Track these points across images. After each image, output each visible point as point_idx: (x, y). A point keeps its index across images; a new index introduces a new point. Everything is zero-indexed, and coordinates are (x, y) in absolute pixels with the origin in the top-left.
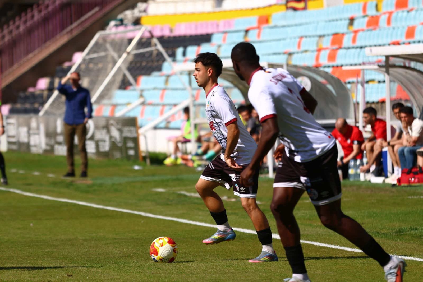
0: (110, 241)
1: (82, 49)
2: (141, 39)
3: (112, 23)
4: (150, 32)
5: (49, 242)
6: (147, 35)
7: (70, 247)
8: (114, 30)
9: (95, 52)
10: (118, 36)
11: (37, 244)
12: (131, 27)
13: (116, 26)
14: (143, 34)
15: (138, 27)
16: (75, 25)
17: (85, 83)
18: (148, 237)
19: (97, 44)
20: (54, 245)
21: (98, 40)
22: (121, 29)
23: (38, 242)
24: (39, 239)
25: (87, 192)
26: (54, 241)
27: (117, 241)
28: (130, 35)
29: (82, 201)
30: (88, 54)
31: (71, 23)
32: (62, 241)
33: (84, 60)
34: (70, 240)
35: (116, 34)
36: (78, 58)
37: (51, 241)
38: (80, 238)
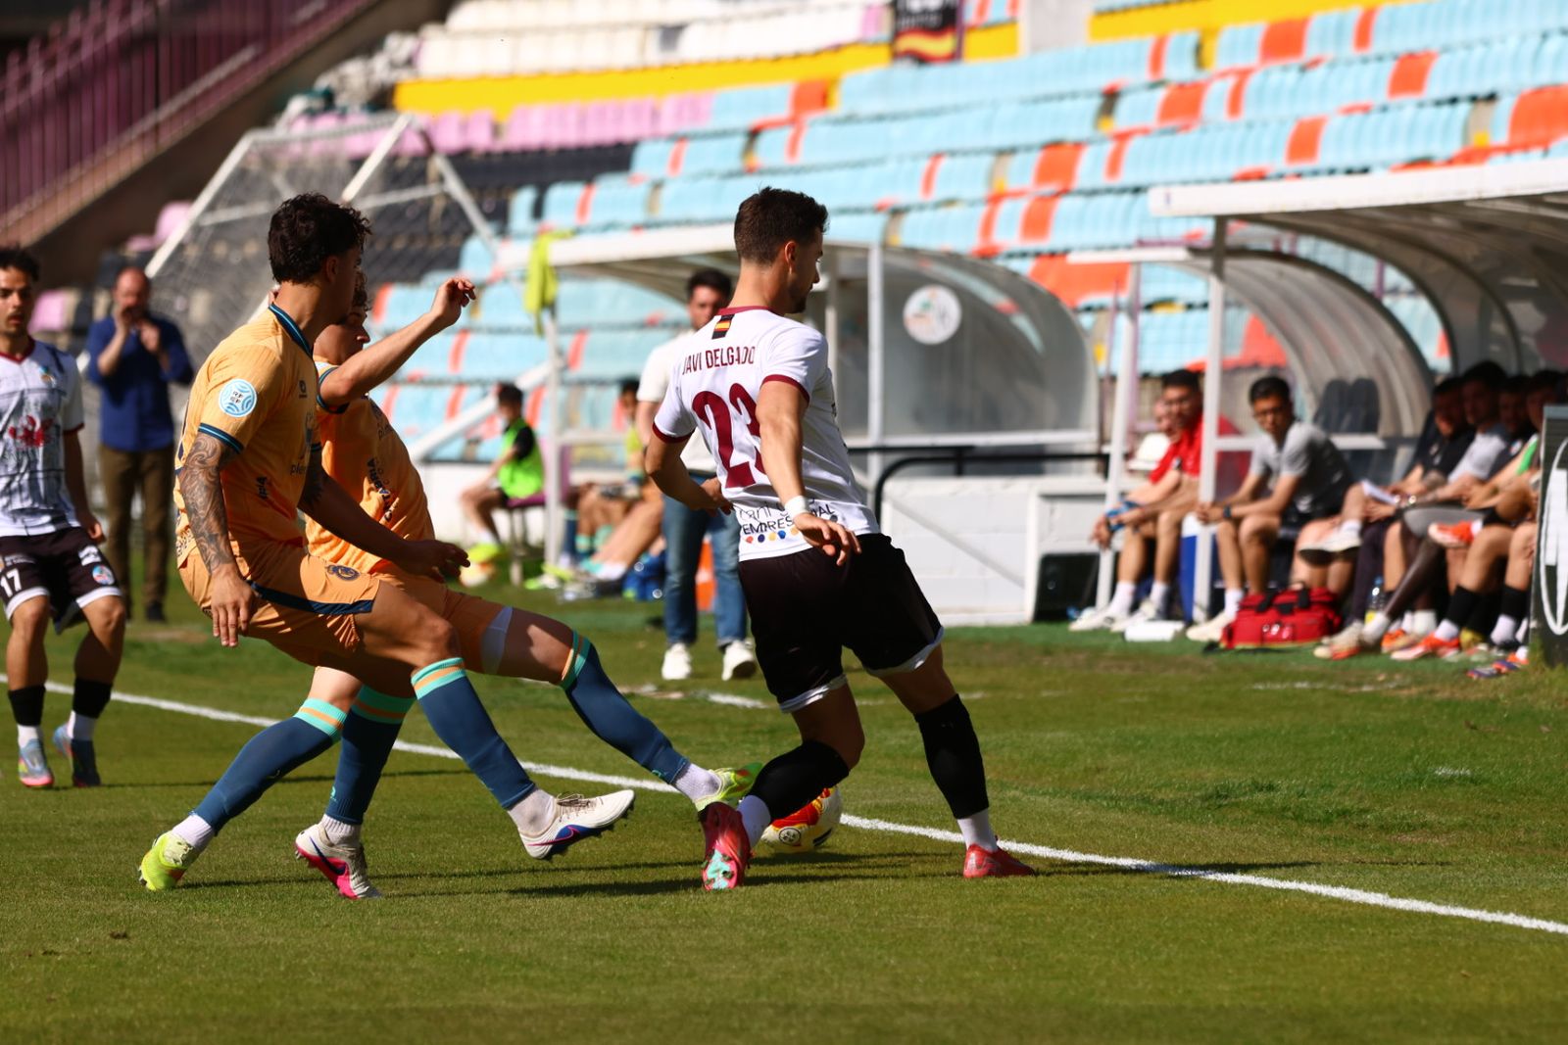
0: (257, 826)
1: (189, 194)
2: (392, 159)
3: (297, 105)
4: (426, 136)
5: (56, 829)
6: (415, 144)
7: (123, 845)
8: (301, 128)
9: (233, 202)
10: (316, 148)
11: (14, 836)
12: (358, 118)
13: (311, 114)
14: (399, 140)
15: (383, 118)
16: (169, 109)
17: (196, 309)
18: (386, 815)
19: (241, 174)
20: (69, 840)
21: (245, 158)
22: (327, 123)
23: (17, 830)
24: (22, 822)
25: (188, 670)
26: (72, 825)
27: (281, 825)
28: (355, 145)
29: (168, 698)
30: (211, 207)
31: (157, 104)
32: (99, 825)
33: (197, 229)
34: (125, 824)
35: (307, 140)
36: (177, 223)
37: (60, 826)
38: (160, 816)
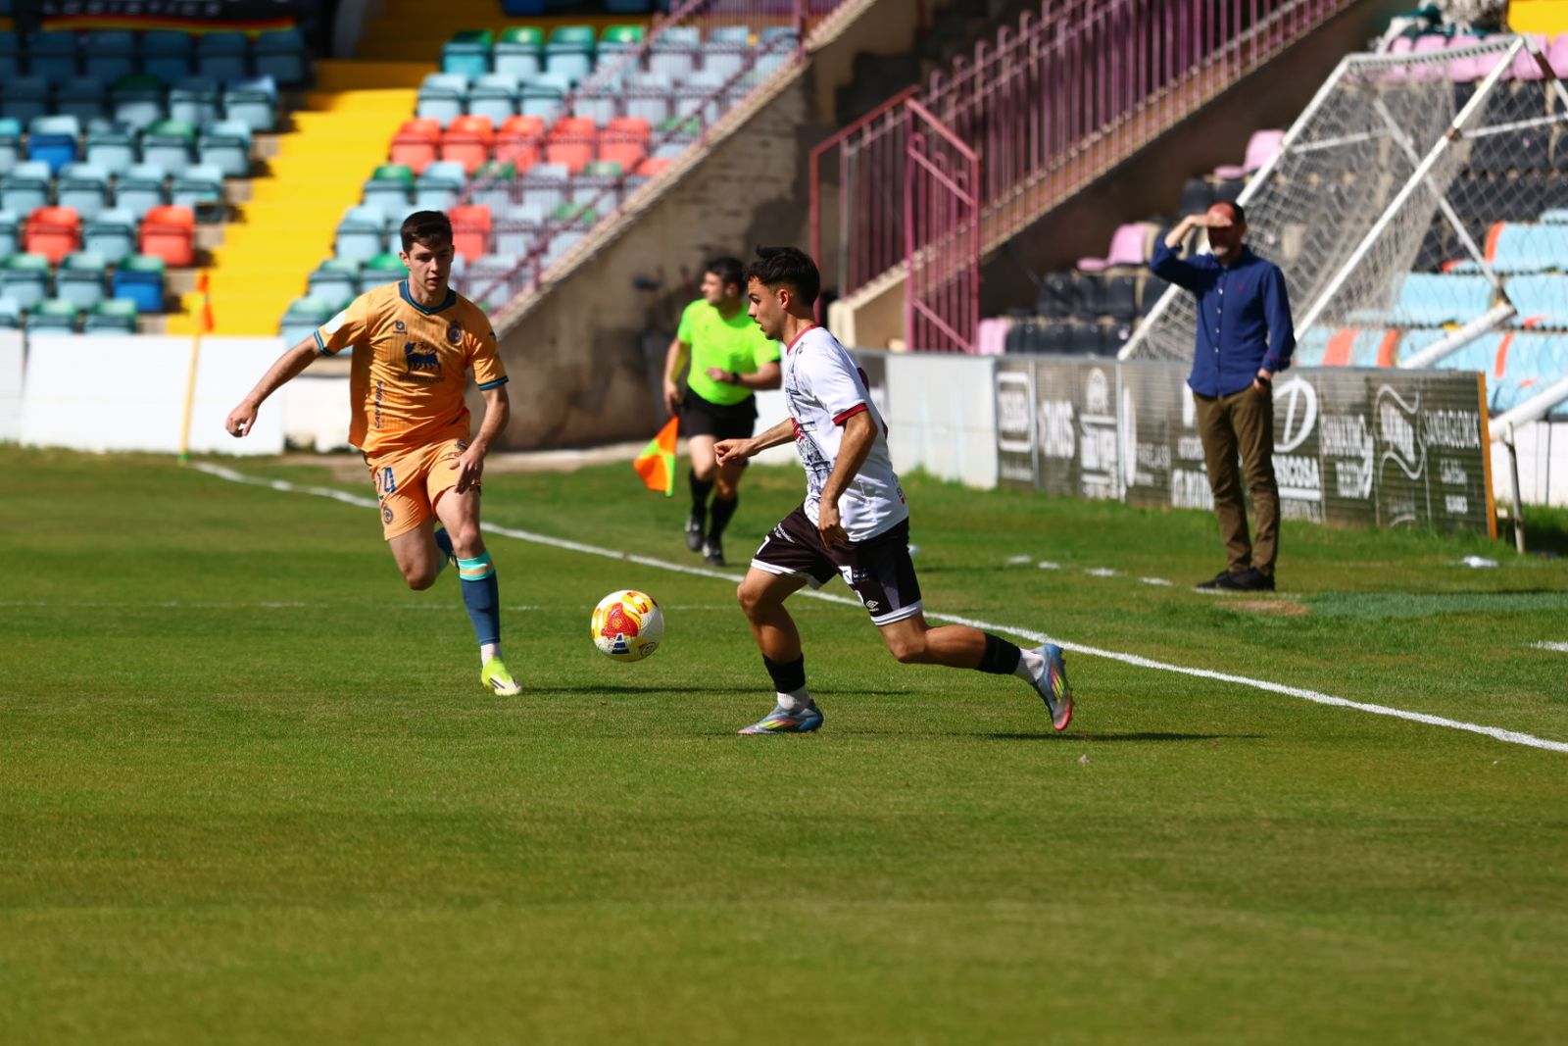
0: (1373, 829)
2: (1505, 83)
3: (1398, 25)
4: (1540, 58)
5: (1150, 824)
6: (1530, 68)
7: (1224, 845)
8: (1402, 49)
9: (1335, 129)
10: (1420, 70)
11: (1104, 830)
12: (1465, 41)
13: (1413, 34)
15: (1492, 40)
16: (1259, 27)
17: (1285, 244)
18: (1517, 821)
19: (1336, 99)
20: (1164, 838)
21: (1343, 79)
22: (1431, 45)
23: (1106, 824)
24: (1112, 814)
25: (1287, 646)
26: (1166, 820)
27: (1400, 829)
28: (1464, 69)
29: (1267, 679)
30: (1306, 134)
31: (1246, 24)
32: (1196, 821)
33: (1290, 156)
34: (1225, 821)
35: (1408, 64)
36: (1267, 150)
37: (1153, 821)
38: (1264, 814)
